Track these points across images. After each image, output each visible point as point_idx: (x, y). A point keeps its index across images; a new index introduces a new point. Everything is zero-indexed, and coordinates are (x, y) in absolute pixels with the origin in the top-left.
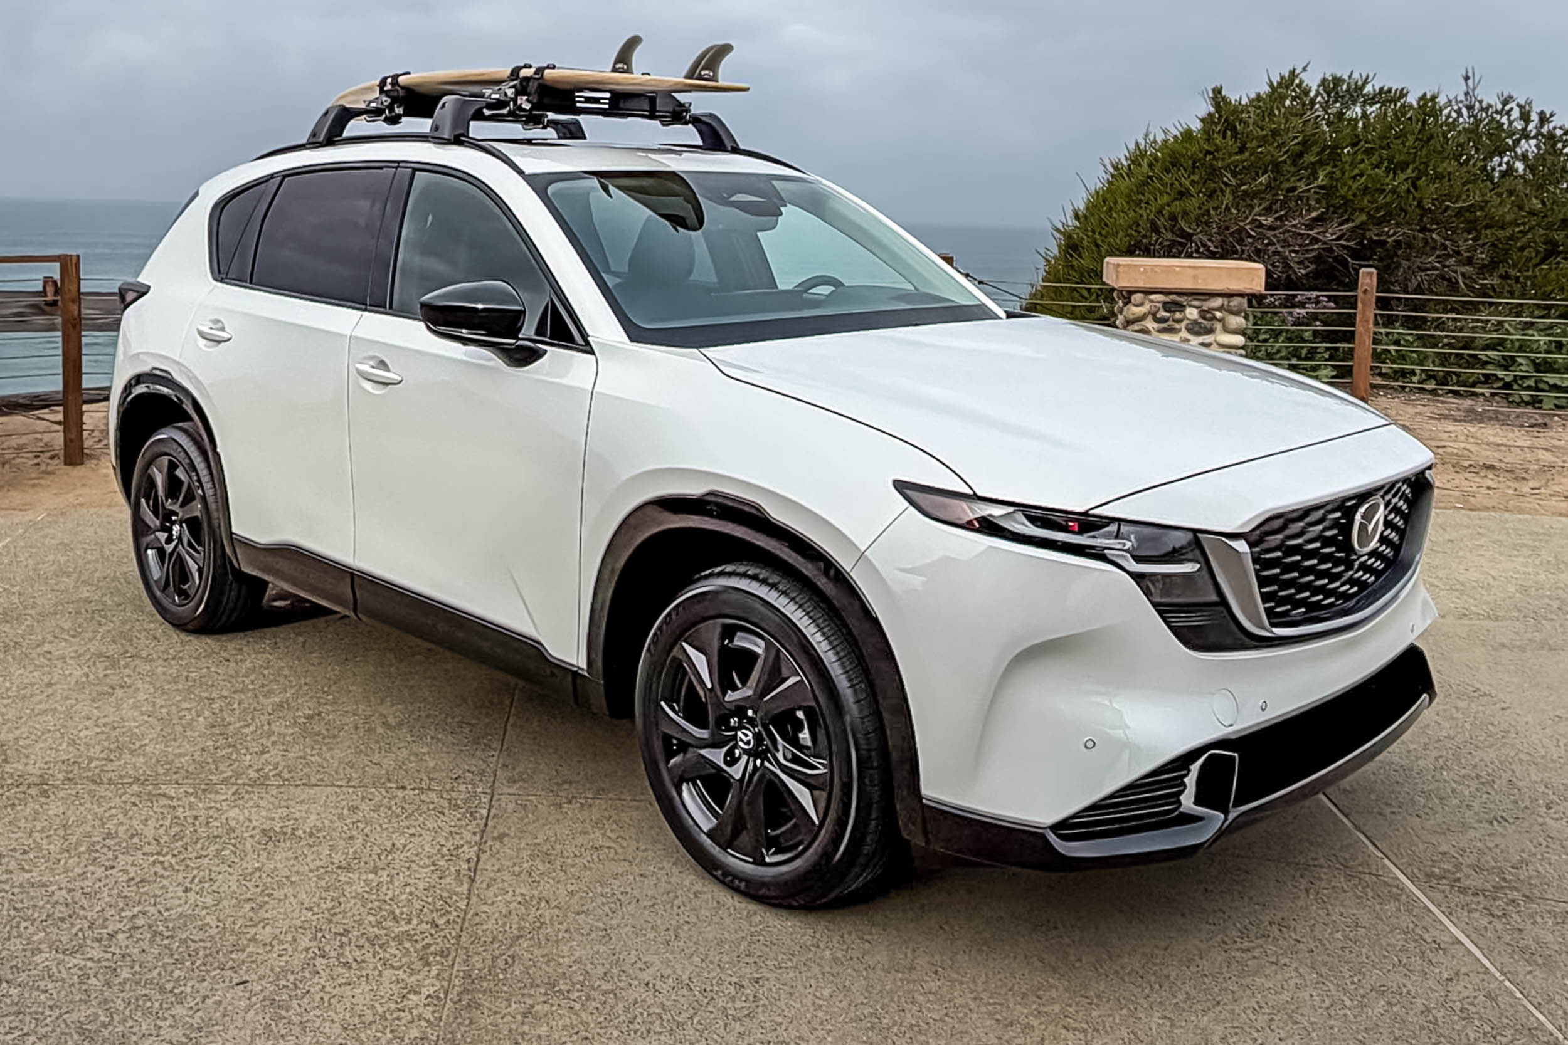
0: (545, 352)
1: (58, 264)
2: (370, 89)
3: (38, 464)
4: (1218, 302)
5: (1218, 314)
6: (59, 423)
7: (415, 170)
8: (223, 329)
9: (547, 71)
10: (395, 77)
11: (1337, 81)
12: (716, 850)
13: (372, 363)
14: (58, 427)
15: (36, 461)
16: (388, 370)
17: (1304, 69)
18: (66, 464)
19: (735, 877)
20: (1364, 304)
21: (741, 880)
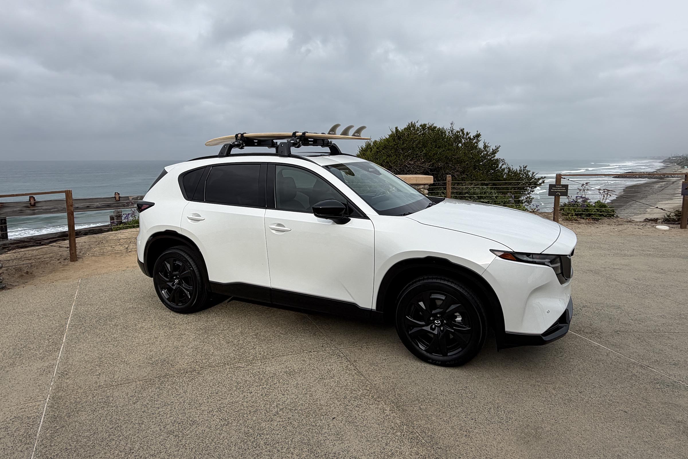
0: (350, 219)
1: (64, 193)
2: (232, 138)
3: (60, 262)
4: (422, 186)
5: (422, 190)
6: (68, 248)
7: (276, 165)
8: (200, 216)
9: (306, 134)
10: (242, 135)
11: (425, 125)
12: (428, 355)
13: (275, 225)
14: (67, 249)
15: (59, 261)
16: (285, 227)
17: (417, 122)
18: (71, 261)
19: (437, 361)
20: (449, 185)
21: (439, 361)
